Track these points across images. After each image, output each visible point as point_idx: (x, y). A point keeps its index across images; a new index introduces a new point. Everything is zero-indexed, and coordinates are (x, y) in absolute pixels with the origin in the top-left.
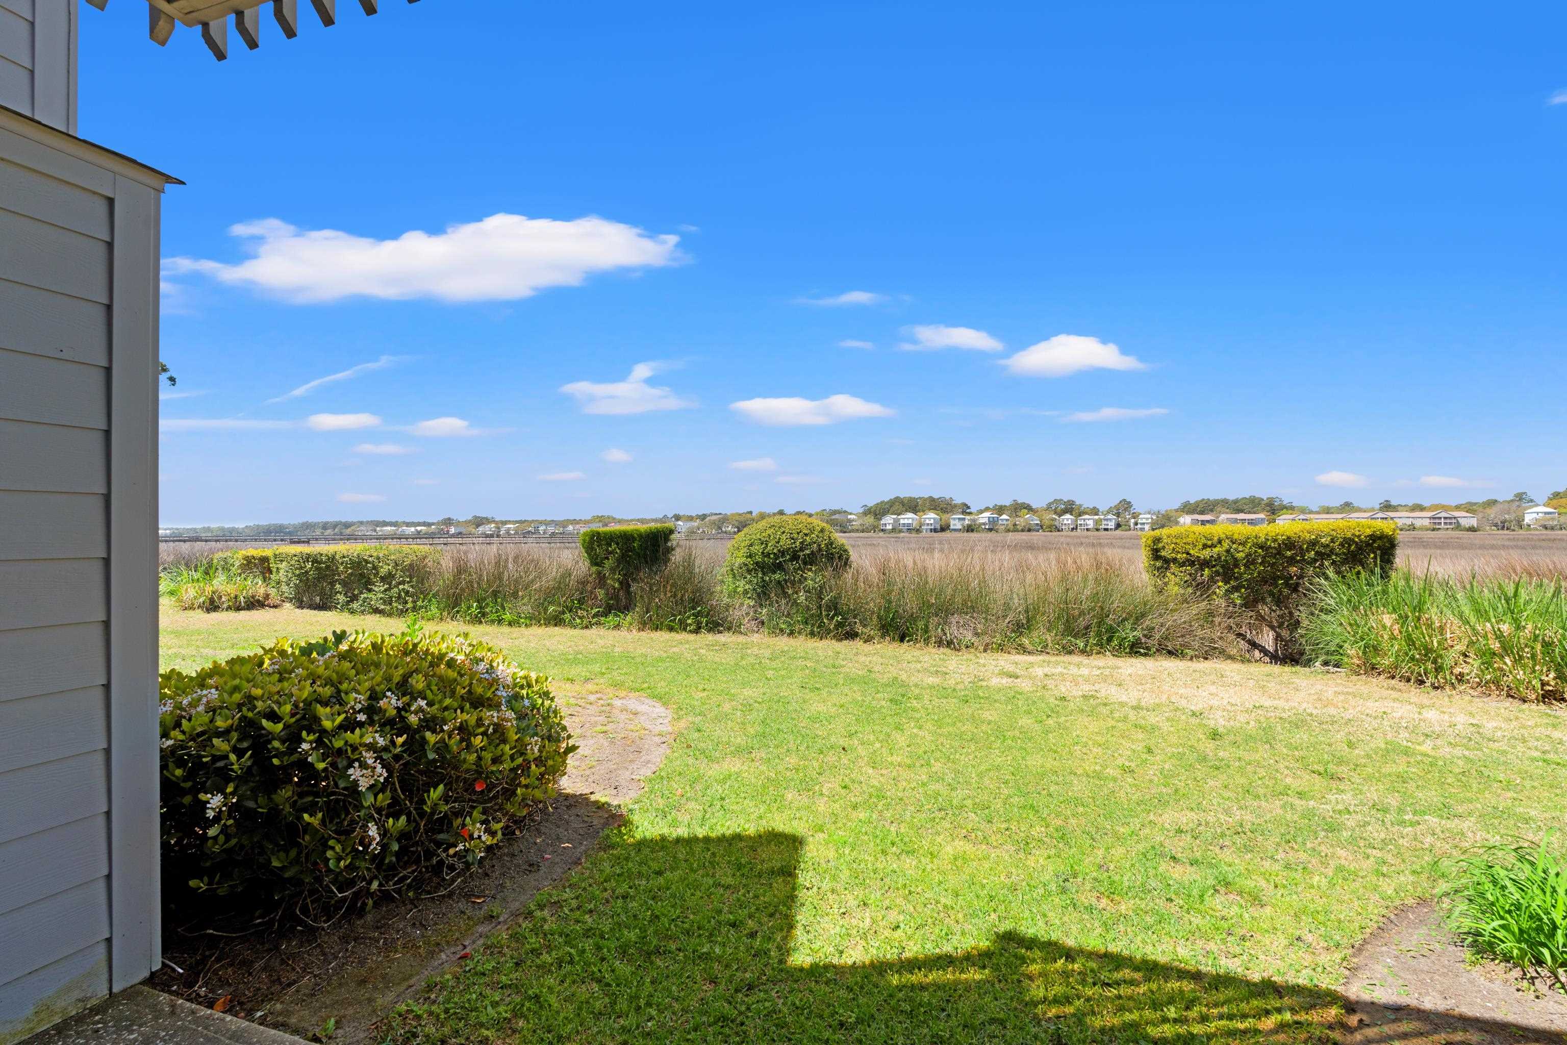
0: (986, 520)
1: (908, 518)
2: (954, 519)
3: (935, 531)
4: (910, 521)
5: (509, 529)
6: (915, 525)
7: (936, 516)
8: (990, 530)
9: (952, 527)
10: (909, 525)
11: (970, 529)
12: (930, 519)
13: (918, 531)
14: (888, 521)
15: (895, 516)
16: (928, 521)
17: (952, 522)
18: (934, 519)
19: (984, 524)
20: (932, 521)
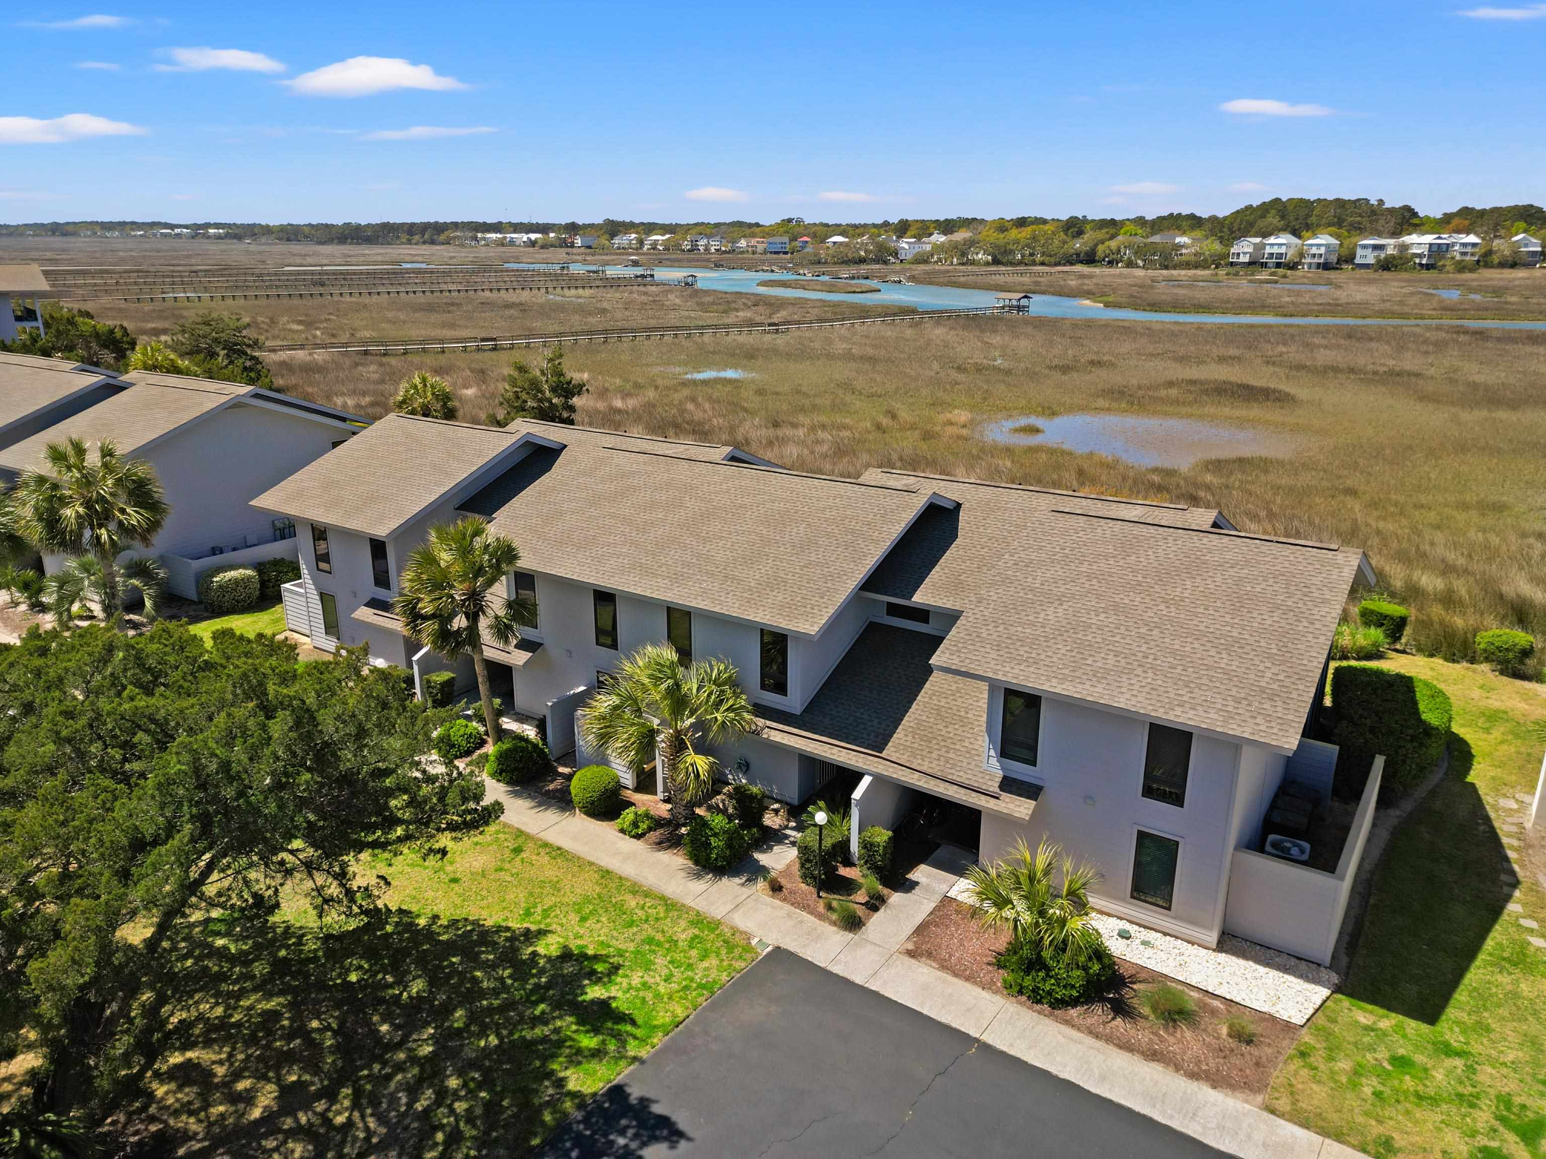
0: (1425, 250)
1: (1280, 245)
2: (1365, 247)
3: (1326, 266)
4: (1283, 250)
5: (656, 242)
6: (1291, 255)
7: (1333, 241)
8: (1428, 267)
9: (1358, 261)
10: (1280, 255)
11: (1386, 265)
12: (1319, 246)
13: (1293, 266)
14: (1244, 249)
15: (1258, 240)
16: (1314, 250)
17: (1359, 252)
18: (1327, 246)
19: (1420, 256)
20: (1322, 250)
